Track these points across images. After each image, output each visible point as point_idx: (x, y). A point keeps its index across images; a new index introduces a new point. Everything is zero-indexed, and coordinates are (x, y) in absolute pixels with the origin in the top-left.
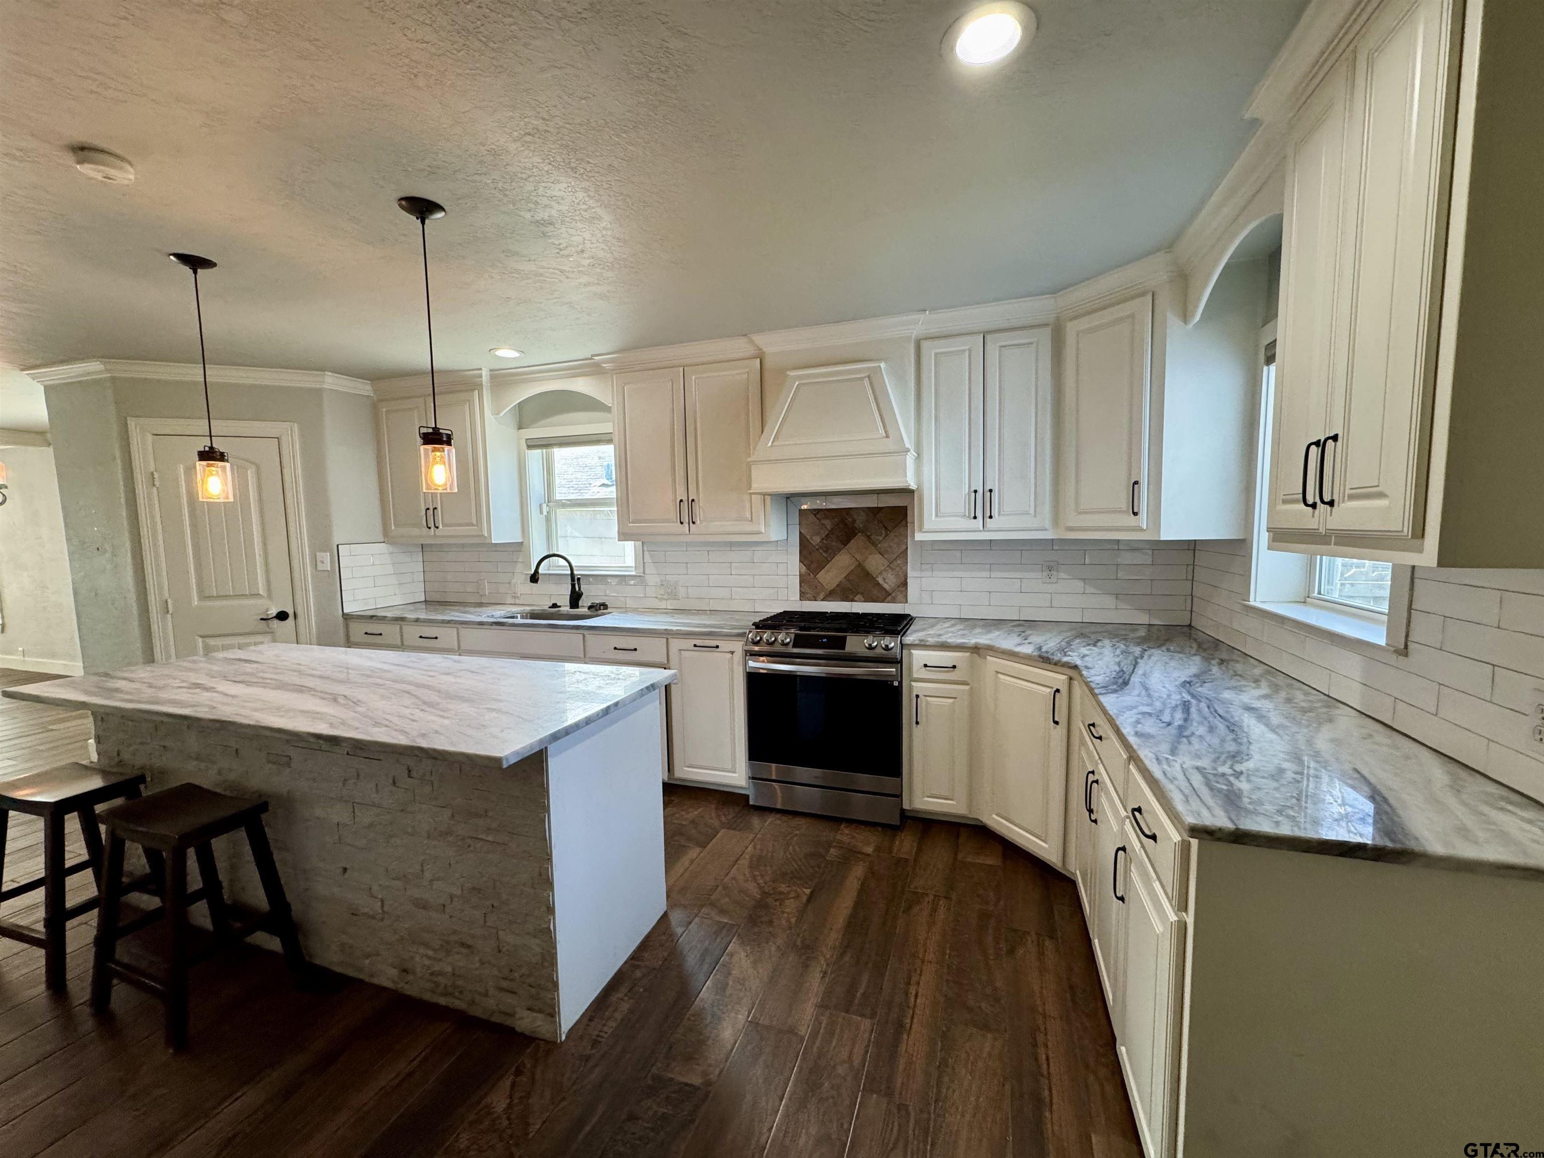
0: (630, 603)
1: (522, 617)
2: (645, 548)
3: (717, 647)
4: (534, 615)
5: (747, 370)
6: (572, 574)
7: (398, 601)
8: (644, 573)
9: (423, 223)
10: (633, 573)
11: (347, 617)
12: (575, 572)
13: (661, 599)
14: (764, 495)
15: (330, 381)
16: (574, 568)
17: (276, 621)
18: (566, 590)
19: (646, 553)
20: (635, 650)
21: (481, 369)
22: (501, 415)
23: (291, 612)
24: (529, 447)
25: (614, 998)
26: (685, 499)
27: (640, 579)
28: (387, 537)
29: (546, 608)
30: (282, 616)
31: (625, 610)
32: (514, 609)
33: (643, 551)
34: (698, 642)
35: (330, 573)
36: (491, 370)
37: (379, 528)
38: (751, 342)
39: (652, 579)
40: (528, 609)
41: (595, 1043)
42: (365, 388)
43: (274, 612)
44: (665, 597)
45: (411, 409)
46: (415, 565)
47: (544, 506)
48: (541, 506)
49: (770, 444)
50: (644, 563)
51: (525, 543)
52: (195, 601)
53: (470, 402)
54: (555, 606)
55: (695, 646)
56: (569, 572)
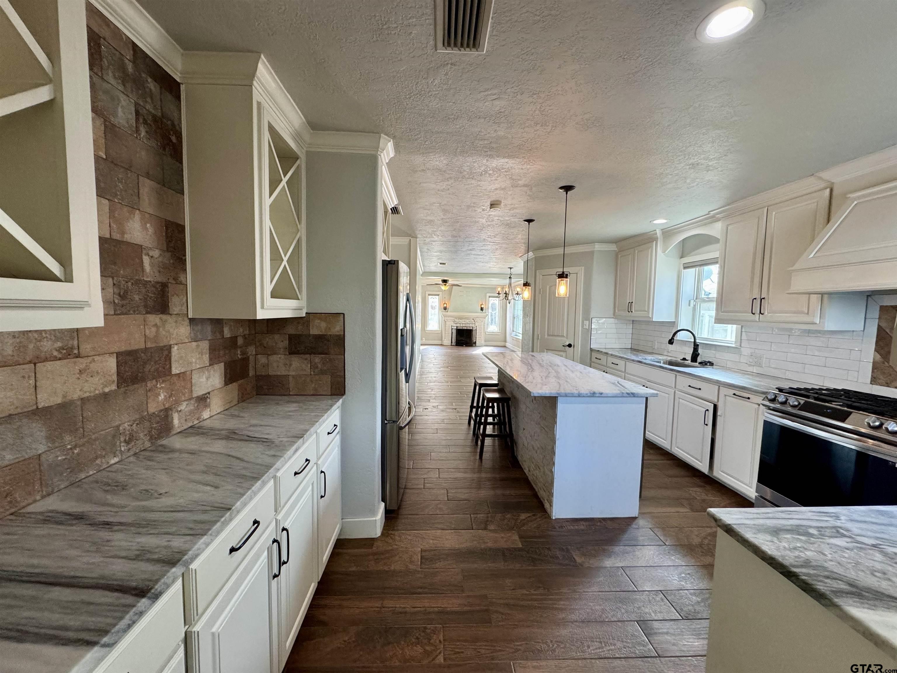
0: (729, 364)
1: (664, 363)
2: (743, 330)
3: (749, 398)
4: (671, 363)
5: (815, 200)
6: (695, 342)
7: (617, 346)
8: (741, 346)
9: (567, 194)
10: (734, 346)
11: (591, 350)
12: (697, 341)
13: (750, 365)
14: (822, 294)
15: (598, 247)
16: (697, 338)
17: (567, 347)
18: (691, 350)
19: (744, 333)
20: (700, 389)
21: (655, 230)
22: (666, 252)
23: (573, 345)
24: (685, 268)
25: (582, 523)
26: (758, 297)
27: (736, 350)
28: (615, 316)
29: (679, 360)
30: (570, 346)
31: (725, 368)
32: (660, 357)
33: (742, 332)
34: (738, 393)
35: (588, 330)
36: (662, 230)
37: (612, 312)
38: (820, 178)
39: (746, 351)
40: (669, 358)
41: (562, 527)
42: (613, 247)
43: (567, 343)
44: (752, 364)
45: (628, 255)
46: (629, 329)
47: (692, 302)
48: (690, 301)
49: (812, 256)
50: (741, 339)
51: (676, 323)
52: (546, 336)
53: (652, 247)
54: (684, 359)
55: (734, 394)
56: (693, 340)
